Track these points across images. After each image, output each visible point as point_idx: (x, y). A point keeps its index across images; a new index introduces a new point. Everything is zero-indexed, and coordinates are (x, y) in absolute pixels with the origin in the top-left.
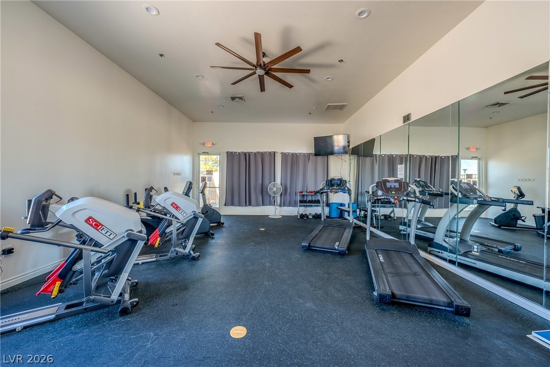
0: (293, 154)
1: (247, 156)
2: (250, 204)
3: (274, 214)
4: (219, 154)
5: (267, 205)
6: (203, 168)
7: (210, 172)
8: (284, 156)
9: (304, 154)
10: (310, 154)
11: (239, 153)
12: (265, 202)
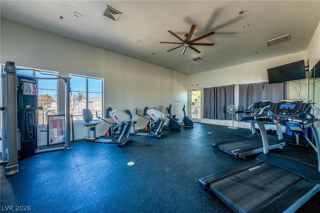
0: (249, 85)
1: (215, 89)
2: (217, 119)
3: (232, 126)
4: (201, 90)
5: (228, 120)
6: (194, 98)
7: (196, 100)
8: (241, 86)
9: (259, 84)
10: (265, 83)
11: (211, 88)
12: (227, 118)
